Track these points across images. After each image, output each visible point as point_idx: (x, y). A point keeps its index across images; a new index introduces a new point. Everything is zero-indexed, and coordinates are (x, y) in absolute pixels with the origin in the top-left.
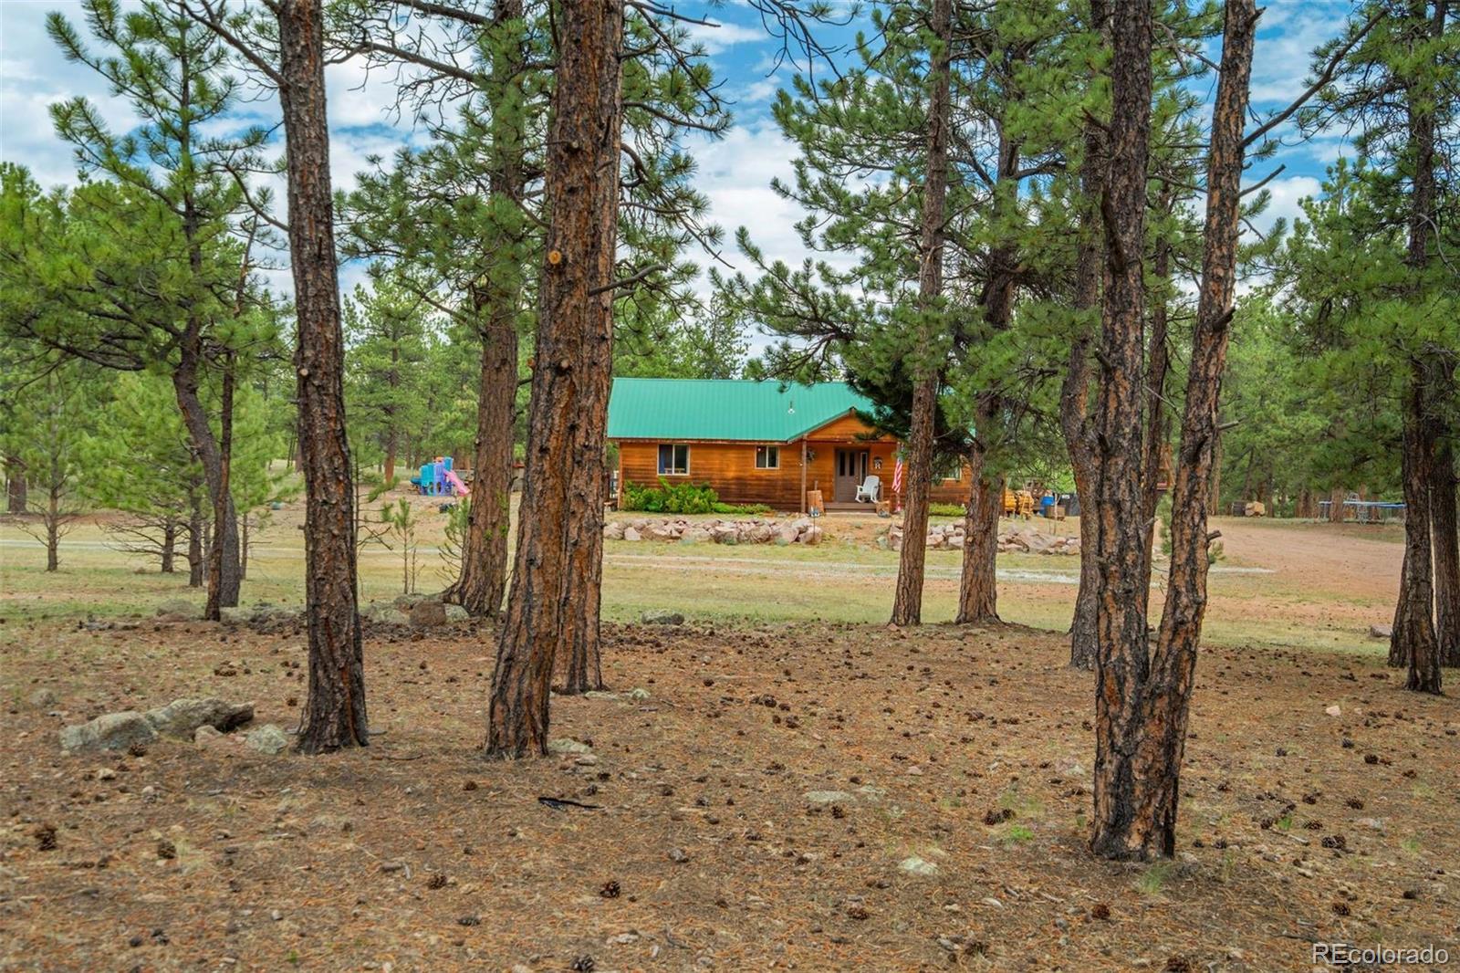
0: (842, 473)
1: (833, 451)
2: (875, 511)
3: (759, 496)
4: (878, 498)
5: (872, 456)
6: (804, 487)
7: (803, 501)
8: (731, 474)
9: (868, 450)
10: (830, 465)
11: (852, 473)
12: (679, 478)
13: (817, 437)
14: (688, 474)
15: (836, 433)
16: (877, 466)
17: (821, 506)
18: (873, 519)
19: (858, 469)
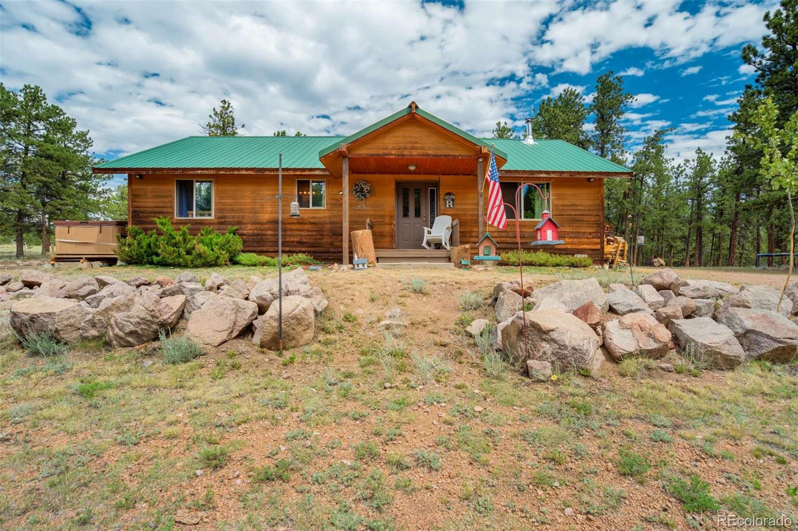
0: (406, 214)
1: (393, 186)
2: (449, 259)
3: (301, 243)
4: (451, 244)
5: (442, 192)
6: (346, 225)
7: (346, 245)
8: (266, 217)
9: (437, 184)
10: (389, 203)
11: (418, 214)
12: (202, 223)
13: (363, 152)
14: (212, 217)
15: (390, 146)
16: (449, 204)
17: (372, 254)
18: (447, 273)
19: (425, 209)
